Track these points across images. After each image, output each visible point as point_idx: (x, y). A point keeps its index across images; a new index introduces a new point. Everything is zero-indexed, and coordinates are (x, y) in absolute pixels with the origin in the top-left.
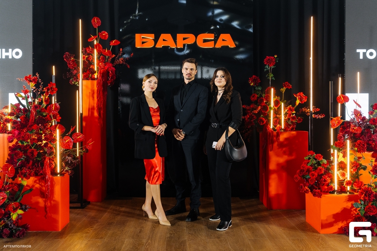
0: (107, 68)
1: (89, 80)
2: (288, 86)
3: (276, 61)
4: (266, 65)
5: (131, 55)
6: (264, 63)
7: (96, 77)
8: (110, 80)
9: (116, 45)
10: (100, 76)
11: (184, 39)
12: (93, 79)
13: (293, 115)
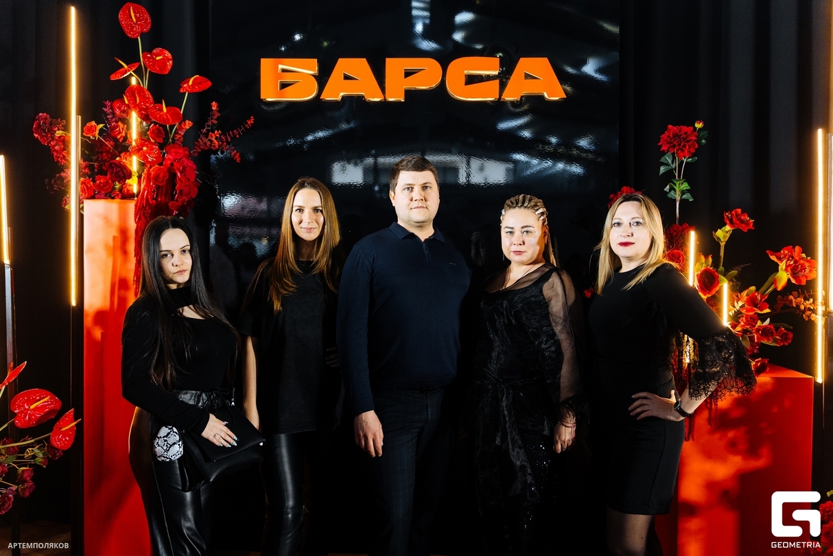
0: (169, 162)
1: (113, 198)
2: (742, 221)
3: (699, 141)
4: (664, 153)
5: (247, 123)
6: (661, 146)
7: (135, 190)
8: (177, 200)
9: (197, 91)
10: (146, 186)
11: (408, 74)
12: (127, 196)
13: (763, 321)
